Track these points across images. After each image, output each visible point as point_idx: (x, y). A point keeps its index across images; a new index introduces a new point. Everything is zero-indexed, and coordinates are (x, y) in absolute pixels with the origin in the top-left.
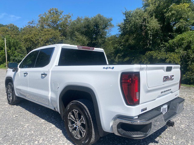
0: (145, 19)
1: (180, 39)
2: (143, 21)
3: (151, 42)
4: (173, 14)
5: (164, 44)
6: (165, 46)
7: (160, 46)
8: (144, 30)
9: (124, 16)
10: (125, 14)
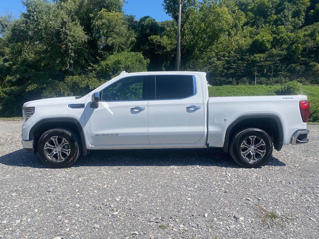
0: (65, 23)
1: (116, 61)
2: (62, 25)
3: (72, 62)
4: (103, 24)
5: (92, 67)
6: (95, 70)
7: (87, 68)
8: (64, 40)
9: (25, 7)
10: (27, 5)
